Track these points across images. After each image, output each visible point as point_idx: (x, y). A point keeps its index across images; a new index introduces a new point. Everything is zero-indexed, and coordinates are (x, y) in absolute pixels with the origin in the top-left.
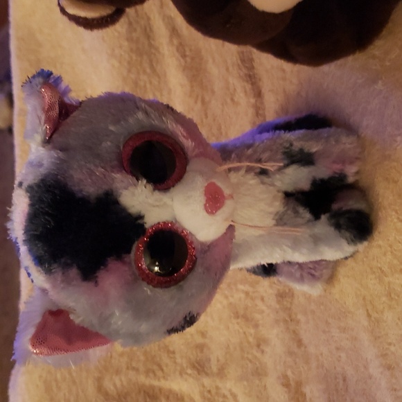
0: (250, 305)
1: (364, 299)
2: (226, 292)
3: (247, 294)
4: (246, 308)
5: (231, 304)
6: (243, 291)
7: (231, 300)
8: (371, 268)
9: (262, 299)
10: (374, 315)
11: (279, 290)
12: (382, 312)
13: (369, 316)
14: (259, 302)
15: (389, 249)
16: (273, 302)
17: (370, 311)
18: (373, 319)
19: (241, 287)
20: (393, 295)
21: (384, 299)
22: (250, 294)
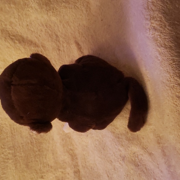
0: (63, 176)
1: (106, 171)
2: (54, 172)
3: (62, 172)
4: (62, 177)
5: (56, 176)
6: (61, 172)
7: (56, 175)
8: (108, 161)
9: (68, 174)
10: (110, 176)
11: (74, 170)
12: (113, 175)
13: (108, 176)
14: (67, 175)
15: (113, 154)
16: (72, 175)
17: (108, 175)
18: (109, 177)
19: (60, 170)
20: (116, 169)
21: (113, 170)
22: (64, 172)
